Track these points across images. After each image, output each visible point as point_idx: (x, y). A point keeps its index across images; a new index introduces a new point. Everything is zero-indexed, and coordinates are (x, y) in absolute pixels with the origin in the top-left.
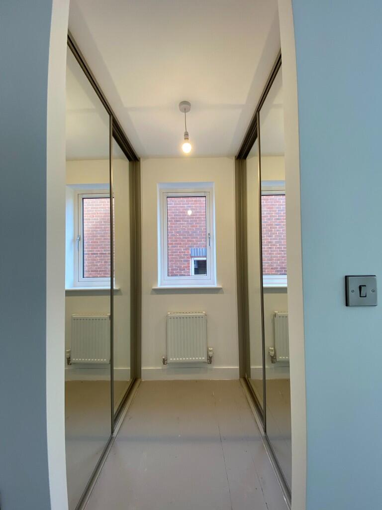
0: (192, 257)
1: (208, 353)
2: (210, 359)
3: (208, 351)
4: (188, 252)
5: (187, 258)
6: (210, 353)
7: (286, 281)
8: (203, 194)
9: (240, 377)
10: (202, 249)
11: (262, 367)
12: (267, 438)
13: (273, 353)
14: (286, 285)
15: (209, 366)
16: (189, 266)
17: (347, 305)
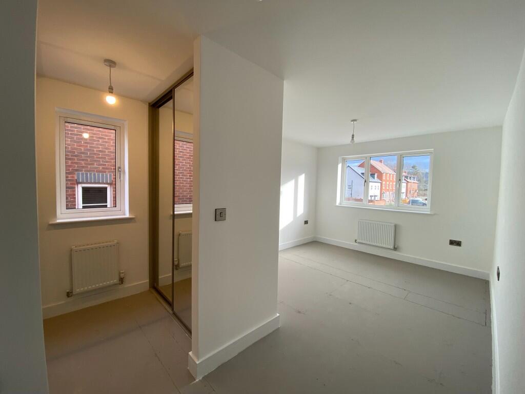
0: (78, 183)
1: (119, 276)
2: (122, 280)
3: (120, 273)
4: (73, 177)
5: (72, 184)
6: (122, 275)
7: (192, 208)
8: (113, 127)
9: (150, 288)
10: (94, 175)
11: (171, 274)
12: (174, 314)
13: (177, 262)
14: (191, 212)
15: (121, 287)
16: (75, 195)
17: (216, 220)
